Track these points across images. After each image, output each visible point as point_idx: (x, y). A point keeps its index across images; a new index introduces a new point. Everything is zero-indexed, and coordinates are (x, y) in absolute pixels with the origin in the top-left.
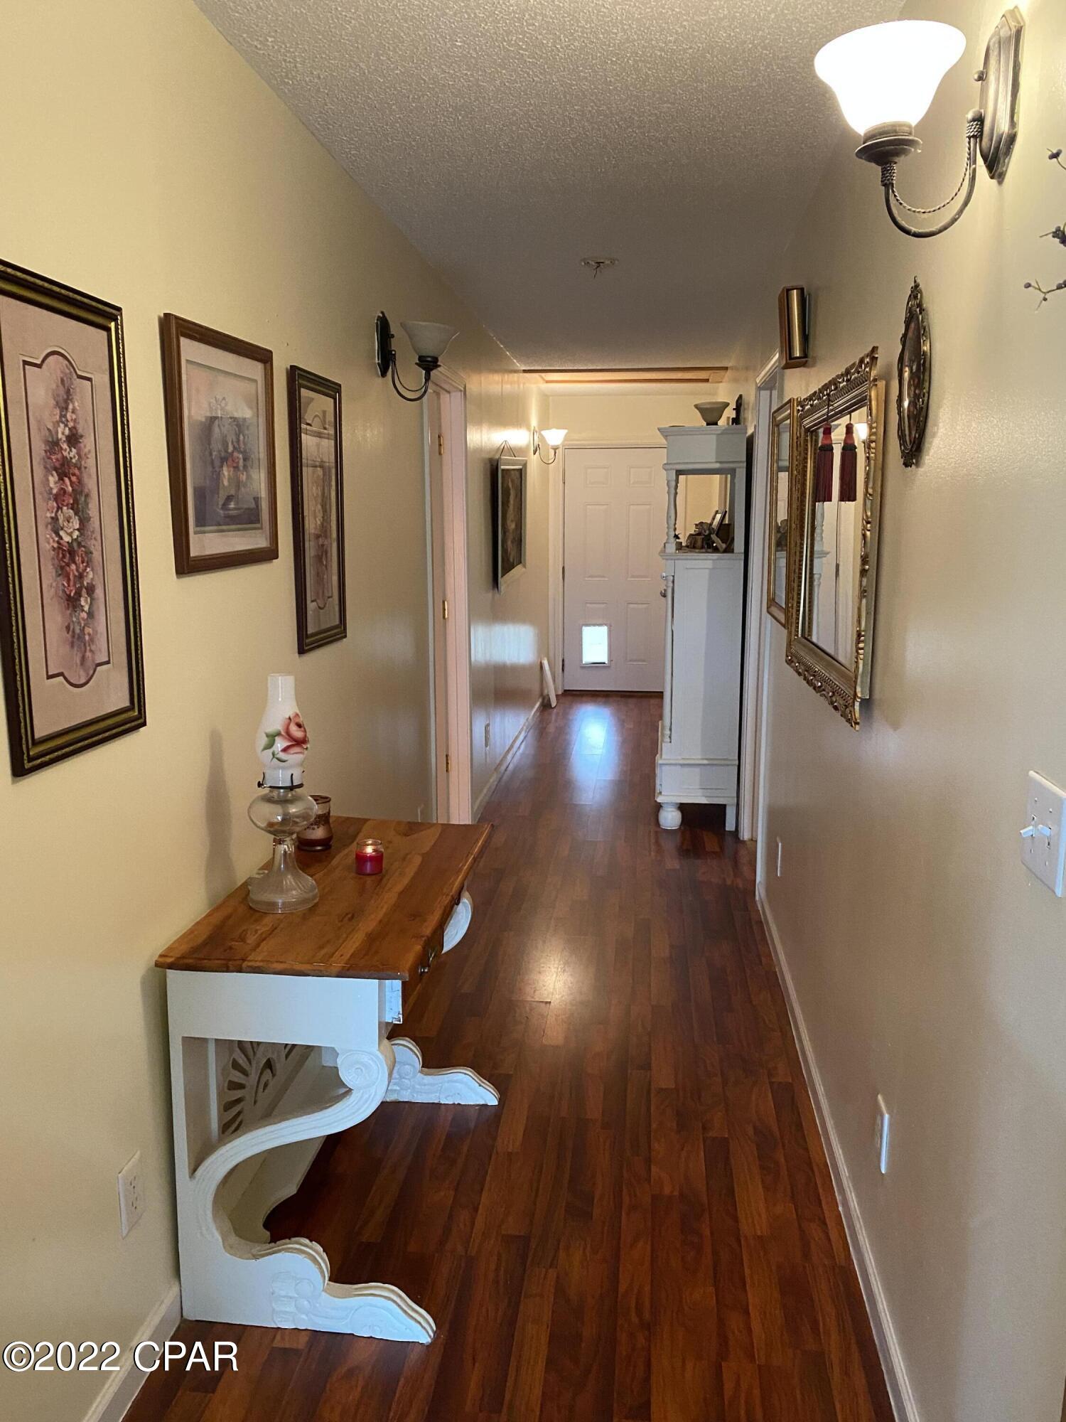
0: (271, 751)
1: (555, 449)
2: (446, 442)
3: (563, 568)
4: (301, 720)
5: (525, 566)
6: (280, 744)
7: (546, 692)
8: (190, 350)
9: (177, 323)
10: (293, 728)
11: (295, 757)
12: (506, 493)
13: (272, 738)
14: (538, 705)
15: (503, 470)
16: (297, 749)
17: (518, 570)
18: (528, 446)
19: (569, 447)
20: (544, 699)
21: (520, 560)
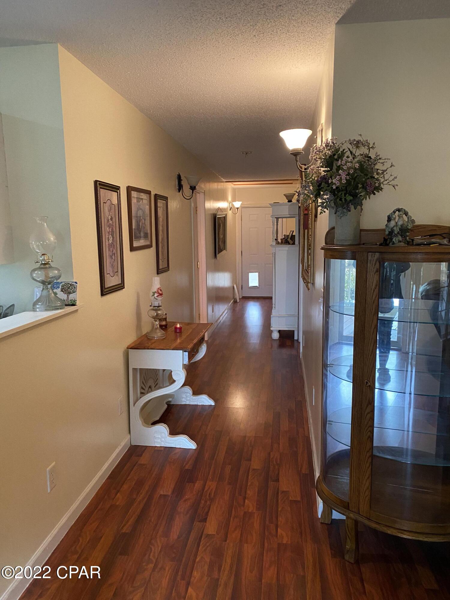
0: (153, 297)
1: (238, 208)
2: (198, 209)
3: (242, 252)
4: (161, 289)
5: (226, 251)
6: (156, 295)
7: (235, 298)
8: (134, 194)
9: (131, 188)
10: (159, 291)
11: (160, 298)
12: (219, 226)
13: (154, 293)
14: (232, 301)
15: (218, 218)
16: (160, 296)
17: (224, 252)
18: (227, 208)
19: (242, 207)
20: (234, 300)
21: (225, 248)
